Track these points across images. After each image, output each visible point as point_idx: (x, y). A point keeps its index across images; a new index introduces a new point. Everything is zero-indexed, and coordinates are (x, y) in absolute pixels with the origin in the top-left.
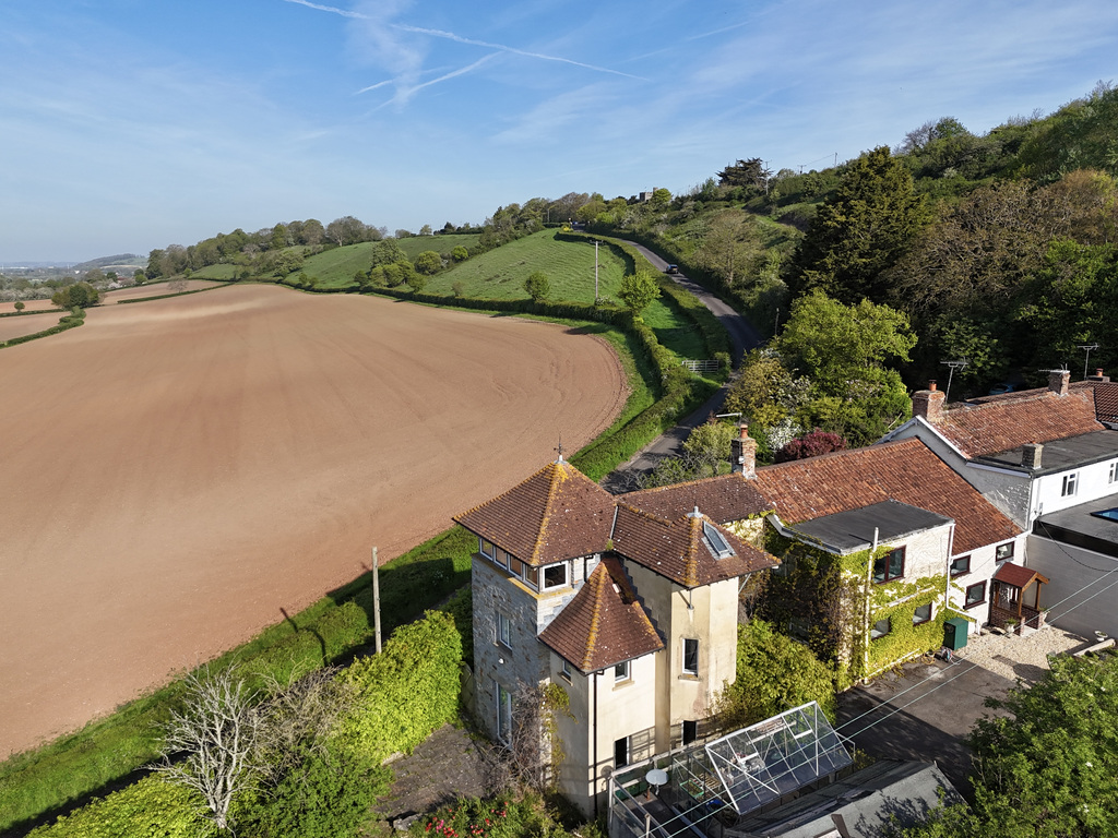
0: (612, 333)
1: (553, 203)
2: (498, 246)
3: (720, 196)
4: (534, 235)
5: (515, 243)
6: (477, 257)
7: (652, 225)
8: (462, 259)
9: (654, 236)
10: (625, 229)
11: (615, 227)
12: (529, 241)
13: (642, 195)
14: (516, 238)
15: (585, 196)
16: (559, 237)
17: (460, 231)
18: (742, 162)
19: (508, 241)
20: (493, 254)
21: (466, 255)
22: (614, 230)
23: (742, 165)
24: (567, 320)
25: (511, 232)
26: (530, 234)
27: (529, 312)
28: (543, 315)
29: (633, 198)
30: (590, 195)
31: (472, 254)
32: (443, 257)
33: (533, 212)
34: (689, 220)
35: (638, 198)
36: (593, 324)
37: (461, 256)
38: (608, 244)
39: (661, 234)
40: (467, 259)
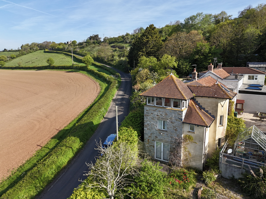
0: (81, 71)
1: (40, 44)
2: (25, 54)
3: (91, 42)
4: (36, 52)
5: (31, 54)
6: (19, 57)
7: (75, 49)
8: (14, 58)
9: (76, 51)
10: (66, 50)
11: (63, 49)
12: (36, 53)
13: (68, 42)
14: (31, 52)
15: (50, 42)
16: (45, 52)
17: (9, 51)
18: (94, 35)
19: (28, 53)
20: (24, 56)
21: (15, 57)
22: (63, 50)
23: (94, 36)
24: (63, 70)
25: (29, 51)
26: (35, 51)
27: (49, 69)
28: (54, 69)
29: (65, 43)
30: (52, 42)
31: (17, 56)
32: (7, 57)
33: (34, 46)
34: (85, 48)
35: (66, 43)
36: (73, 70)
37: (14, 57)
38: (63, 53)
39: (78, 51)
40: (16, 58)
